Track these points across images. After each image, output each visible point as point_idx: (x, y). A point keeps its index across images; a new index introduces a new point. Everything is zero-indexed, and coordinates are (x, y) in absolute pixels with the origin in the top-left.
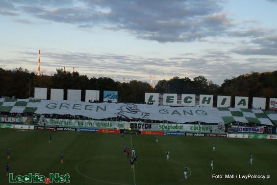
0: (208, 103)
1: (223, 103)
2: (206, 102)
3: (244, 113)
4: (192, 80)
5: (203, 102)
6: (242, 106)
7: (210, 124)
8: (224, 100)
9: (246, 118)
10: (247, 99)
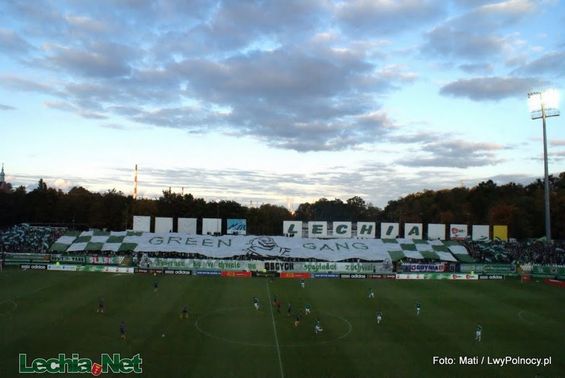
0: (369, 233)
1: (389, 233)
2: (366, 232)
3: (418, 246)
4: (345, 202)
5: (362, 232)
6: (414, 236)
7: (372, 261)
8: (391, 228)
9: (422, 253)
10: (420, 226)
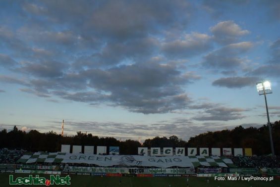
0: (182, 153)
1: (192, 153)
2: (180, 153)
3: (207, 159)
4: (168, 138)
5: (178, 153)
6: (204, 154)
7: (184, 168)
8: (193, 151)
9: (209, 162)
10: (207, 149)
